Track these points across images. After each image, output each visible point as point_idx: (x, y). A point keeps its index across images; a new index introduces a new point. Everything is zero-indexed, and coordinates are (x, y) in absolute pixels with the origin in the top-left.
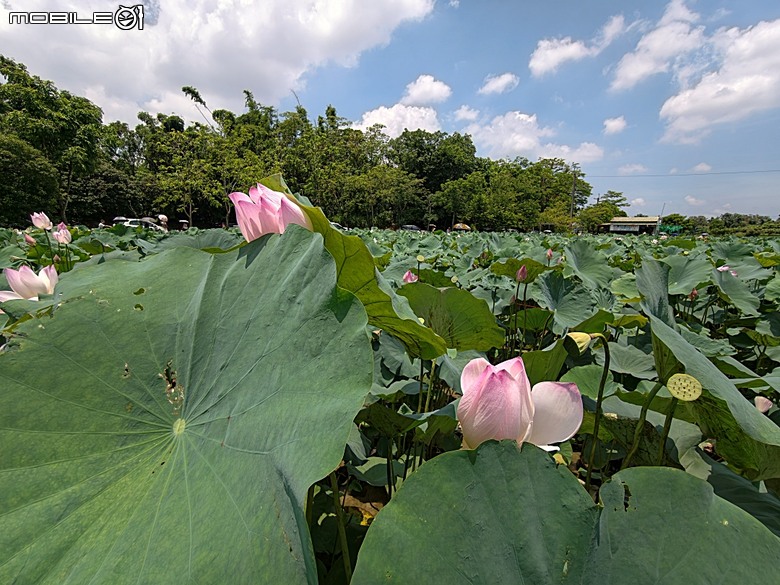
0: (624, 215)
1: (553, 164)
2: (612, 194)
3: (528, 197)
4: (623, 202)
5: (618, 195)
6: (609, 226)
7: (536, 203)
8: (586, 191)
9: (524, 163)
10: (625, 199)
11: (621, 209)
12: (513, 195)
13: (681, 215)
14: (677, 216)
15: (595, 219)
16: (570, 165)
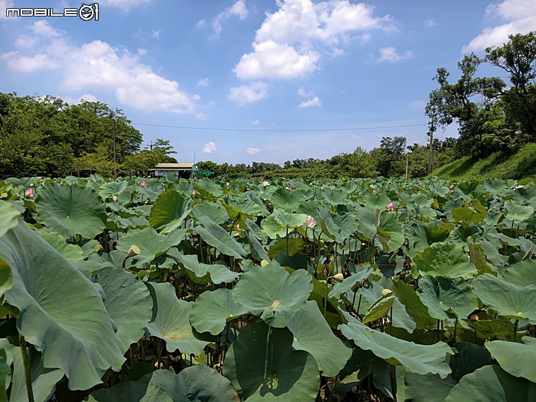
0: (174, 161)
1: (96, 108)
2: (161, 142)
3: (57, 140)
4: (172, 150)
5: (166, 143)
6: (154, 171)
7: (68, 147)
8: (137, 138)
9: (59, 103)
10: (172, 147)
11: (171, 156)
12: (37, 136)
13: (213, 162)
14: (210, 163)
15: (141, 164)
16: (114, 110)
